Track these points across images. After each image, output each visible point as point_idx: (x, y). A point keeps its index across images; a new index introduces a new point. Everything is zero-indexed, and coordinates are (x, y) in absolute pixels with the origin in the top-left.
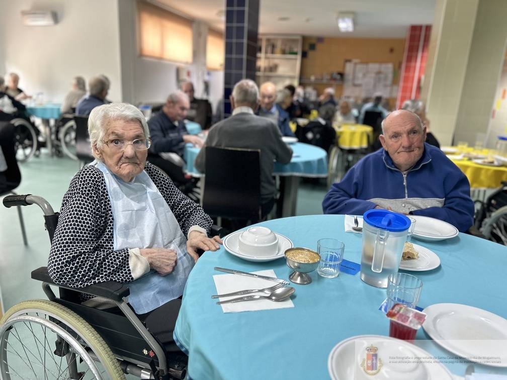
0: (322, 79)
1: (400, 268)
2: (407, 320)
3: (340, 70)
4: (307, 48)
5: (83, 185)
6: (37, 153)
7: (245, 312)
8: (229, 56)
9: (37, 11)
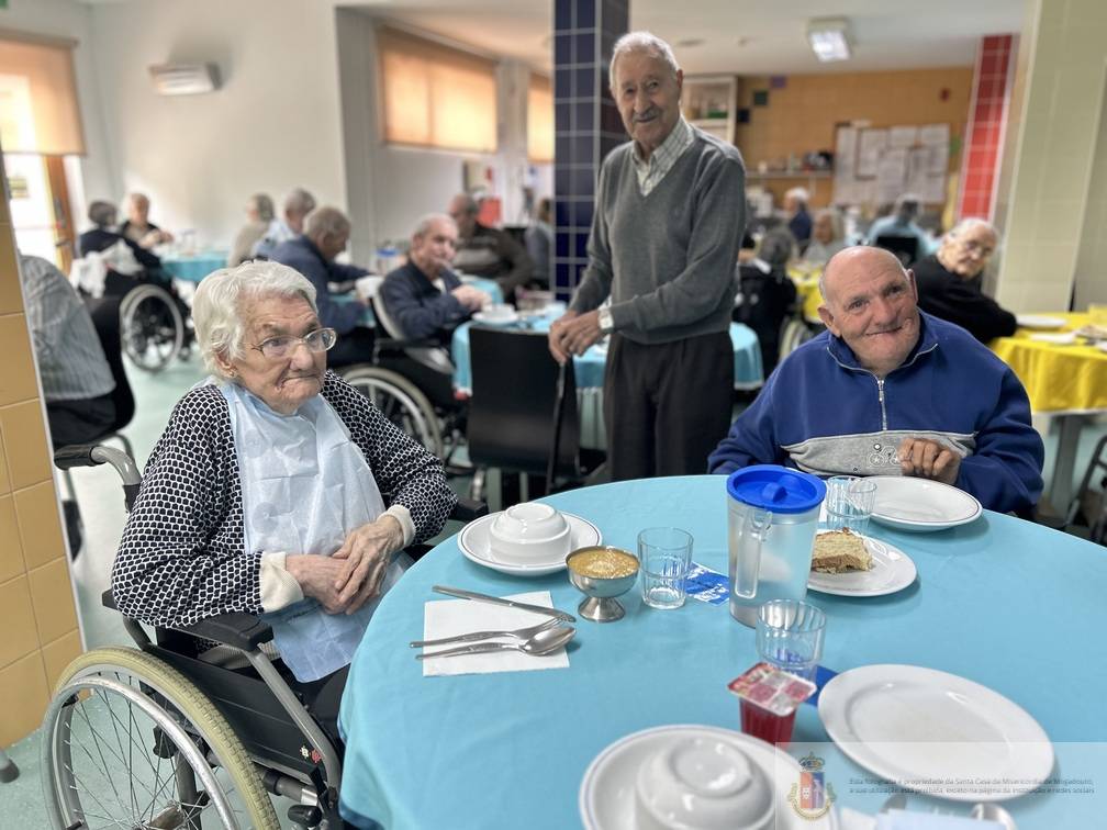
0: (785, 169)
1: (810, 587)
2: (769, 696)
3: (826, 146)
4: (748, 102)
5: (185, 426)
6: (185, 352)
7: (467, 674)
8: (564, 134)
9: (178, 65)
